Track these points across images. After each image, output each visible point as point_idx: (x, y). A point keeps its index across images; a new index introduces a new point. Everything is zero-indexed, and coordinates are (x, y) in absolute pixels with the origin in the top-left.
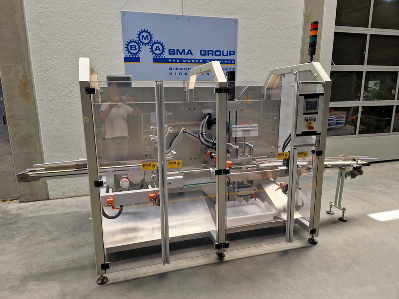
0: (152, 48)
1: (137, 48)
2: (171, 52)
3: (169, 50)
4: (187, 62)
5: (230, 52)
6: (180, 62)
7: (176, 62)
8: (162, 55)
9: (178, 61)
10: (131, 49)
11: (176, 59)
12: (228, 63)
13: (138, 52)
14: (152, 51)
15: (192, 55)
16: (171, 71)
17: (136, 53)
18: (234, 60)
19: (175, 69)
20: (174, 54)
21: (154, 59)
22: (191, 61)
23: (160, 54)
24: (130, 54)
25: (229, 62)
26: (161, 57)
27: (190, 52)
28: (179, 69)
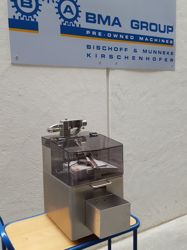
0: (59, 8)
2: (90, 17)
3: (87, 14)
4: (112, 38)
5: (168, 27)
6: (102, 37)
7: (97, 36)
8: (75, 22)
9: (100, 34)
11: (97, 31)
12: (165, 43)
15: (120, 26)
16: (89, 51)
18: (172, 40)
19: (95, 48)
20: (94, 22)
21: (62, 26)
22: (119, 36)
24: (19, 14)
25: (167, 41)
26: (73, 25)
27: (117, 22)
28: (101, 48)
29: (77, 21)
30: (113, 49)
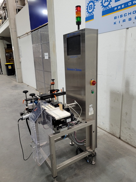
0: (102, 2)
1: (93, 7)
4: (132, 5)
6: (125, 7)
7: (121, 8)
9: (123, 6)
10: (90, 9)
11: (121, 5)
13: (93, 10)
14: (102, 5)
16: (115, 21)
17: (92, 12)
19: (119, 17)
21: (103, 12)
23: (107, 6)
24: (88, 14)
26: (108, 8)
28: (123, 16)
29: (110, 5)
30: (132, 13)
